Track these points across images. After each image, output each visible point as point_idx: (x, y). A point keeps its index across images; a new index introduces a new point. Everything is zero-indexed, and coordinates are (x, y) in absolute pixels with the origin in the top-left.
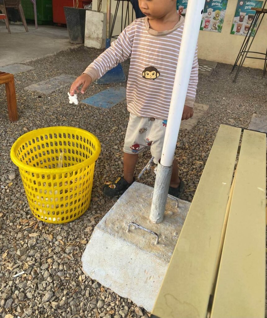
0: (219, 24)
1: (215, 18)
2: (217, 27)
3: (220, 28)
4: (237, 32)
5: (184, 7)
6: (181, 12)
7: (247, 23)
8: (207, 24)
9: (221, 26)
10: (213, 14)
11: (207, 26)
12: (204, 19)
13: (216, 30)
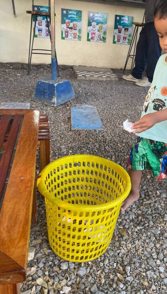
0: (103, 35)
1: (99, 30)
2: (101, 38)
3: (104, 39)
4: (117, 41)
5: (70, 21)
6: (68, 26)
7: (124, 34)
8: (93, 36)
9: (105, 37)
10: (97, 27)
11: (93, 37)
12: (90, 31)
13: (101, 40)
